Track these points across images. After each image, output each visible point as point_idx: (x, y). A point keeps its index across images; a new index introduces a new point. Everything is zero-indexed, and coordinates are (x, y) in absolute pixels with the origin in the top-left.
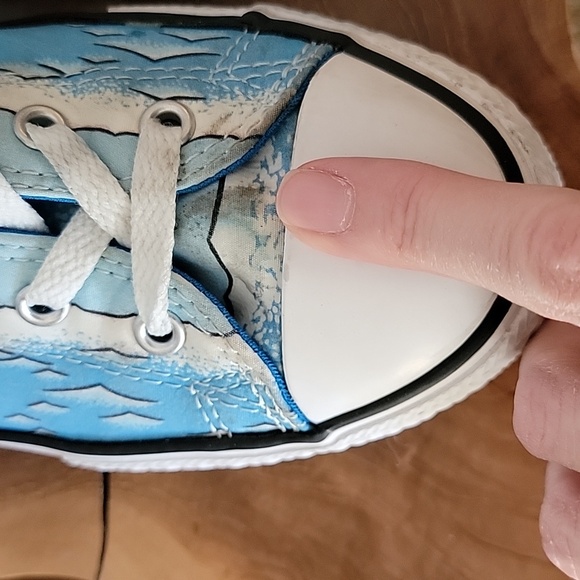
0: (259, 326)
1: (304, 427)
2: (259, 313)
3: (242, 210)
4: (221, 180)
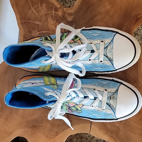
0: (113, 109)
1: (116, 119)
2: (113, 108)
3: (113, 99)
4: (111, 96)
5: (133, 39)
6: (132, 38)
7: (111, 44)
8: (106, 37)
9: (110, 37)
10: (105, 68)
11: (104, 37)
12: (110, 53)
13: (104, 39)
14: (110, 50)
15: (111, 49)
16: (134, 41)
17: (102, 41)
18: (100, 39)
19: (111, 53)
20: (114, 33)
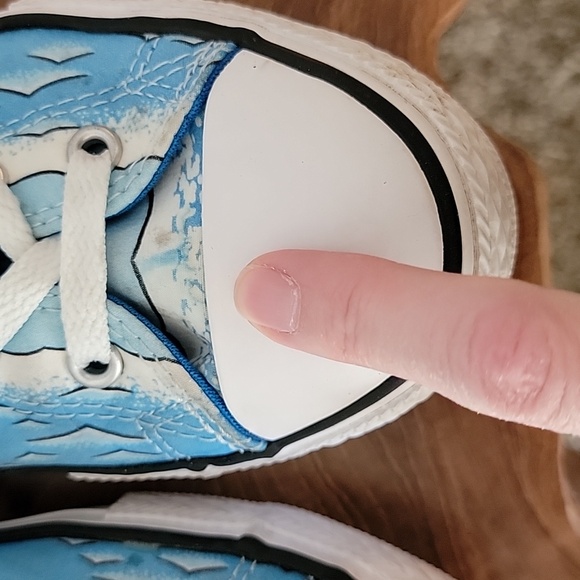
5: (421, 103)
6: (407, 91)
7: (184, 169)
8: (132, 101)
9: (169, 94)
10: (149, 432)
11: (112, 101)
12: (171, 267)
13: (112, 123)
14: (176, 242)
15: (180, 225)
16: (432, 114)
17: (94, 147)
18: (72, 118)
19: (183, 274)
20: (207, 47)
